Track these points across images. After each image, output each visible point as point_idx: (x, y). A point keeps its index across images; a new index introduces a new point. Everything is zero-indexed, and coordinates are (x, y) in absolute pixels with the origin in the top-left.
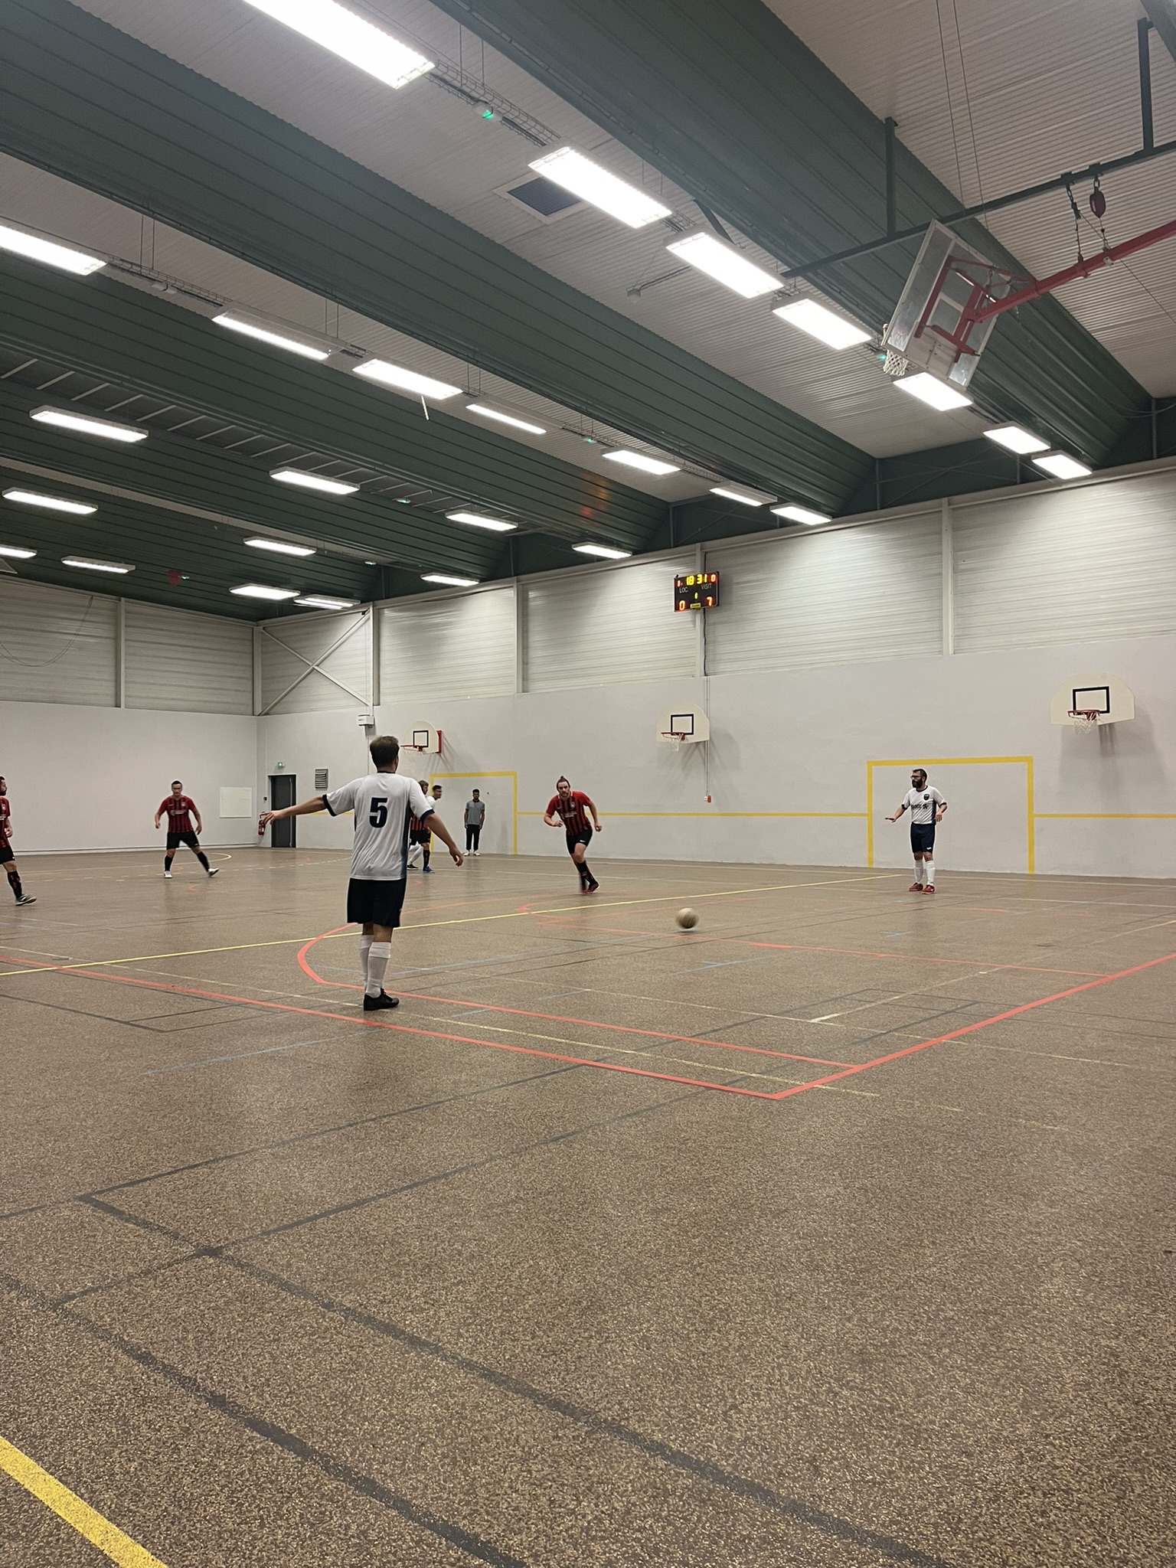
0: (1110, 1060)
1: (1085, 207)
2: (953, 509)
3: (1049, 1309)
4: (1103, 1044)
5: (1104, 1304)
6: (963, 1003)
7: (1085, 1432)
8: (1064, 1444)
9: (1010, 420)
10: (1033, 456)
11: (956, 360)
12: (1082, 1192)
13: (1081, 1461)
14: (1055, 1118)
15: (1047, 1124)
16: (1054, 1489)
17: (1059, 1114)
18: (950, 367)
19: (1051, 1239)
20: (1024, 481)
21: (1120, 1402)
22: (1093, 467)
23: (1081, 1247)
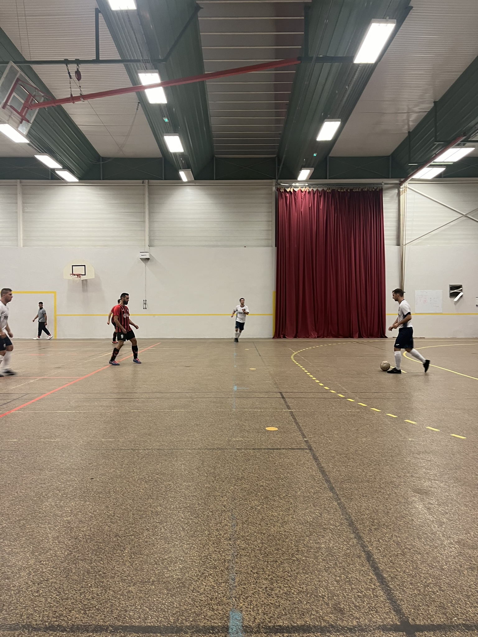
0: (78, 410)
1: (73, 75)
2: (22, 185)
3: (45, 512)
4: (77, 404)
5: (67, 504)
6: (22, 395)
7: (56, 556)
8: (47, 562)
9: (46, 153)
10: (55, 170)
11: (21, 123)
12: (63, 463)
13: (53, 567)
14: (56, 436)
15: (52, 439)
16: (42, 581)
17: (57, 434)
18: (19, 125)
19: (49, 484)
20: (52, 179)
21: (70, 540)
22: (80, 179)
23: (60, 485)
